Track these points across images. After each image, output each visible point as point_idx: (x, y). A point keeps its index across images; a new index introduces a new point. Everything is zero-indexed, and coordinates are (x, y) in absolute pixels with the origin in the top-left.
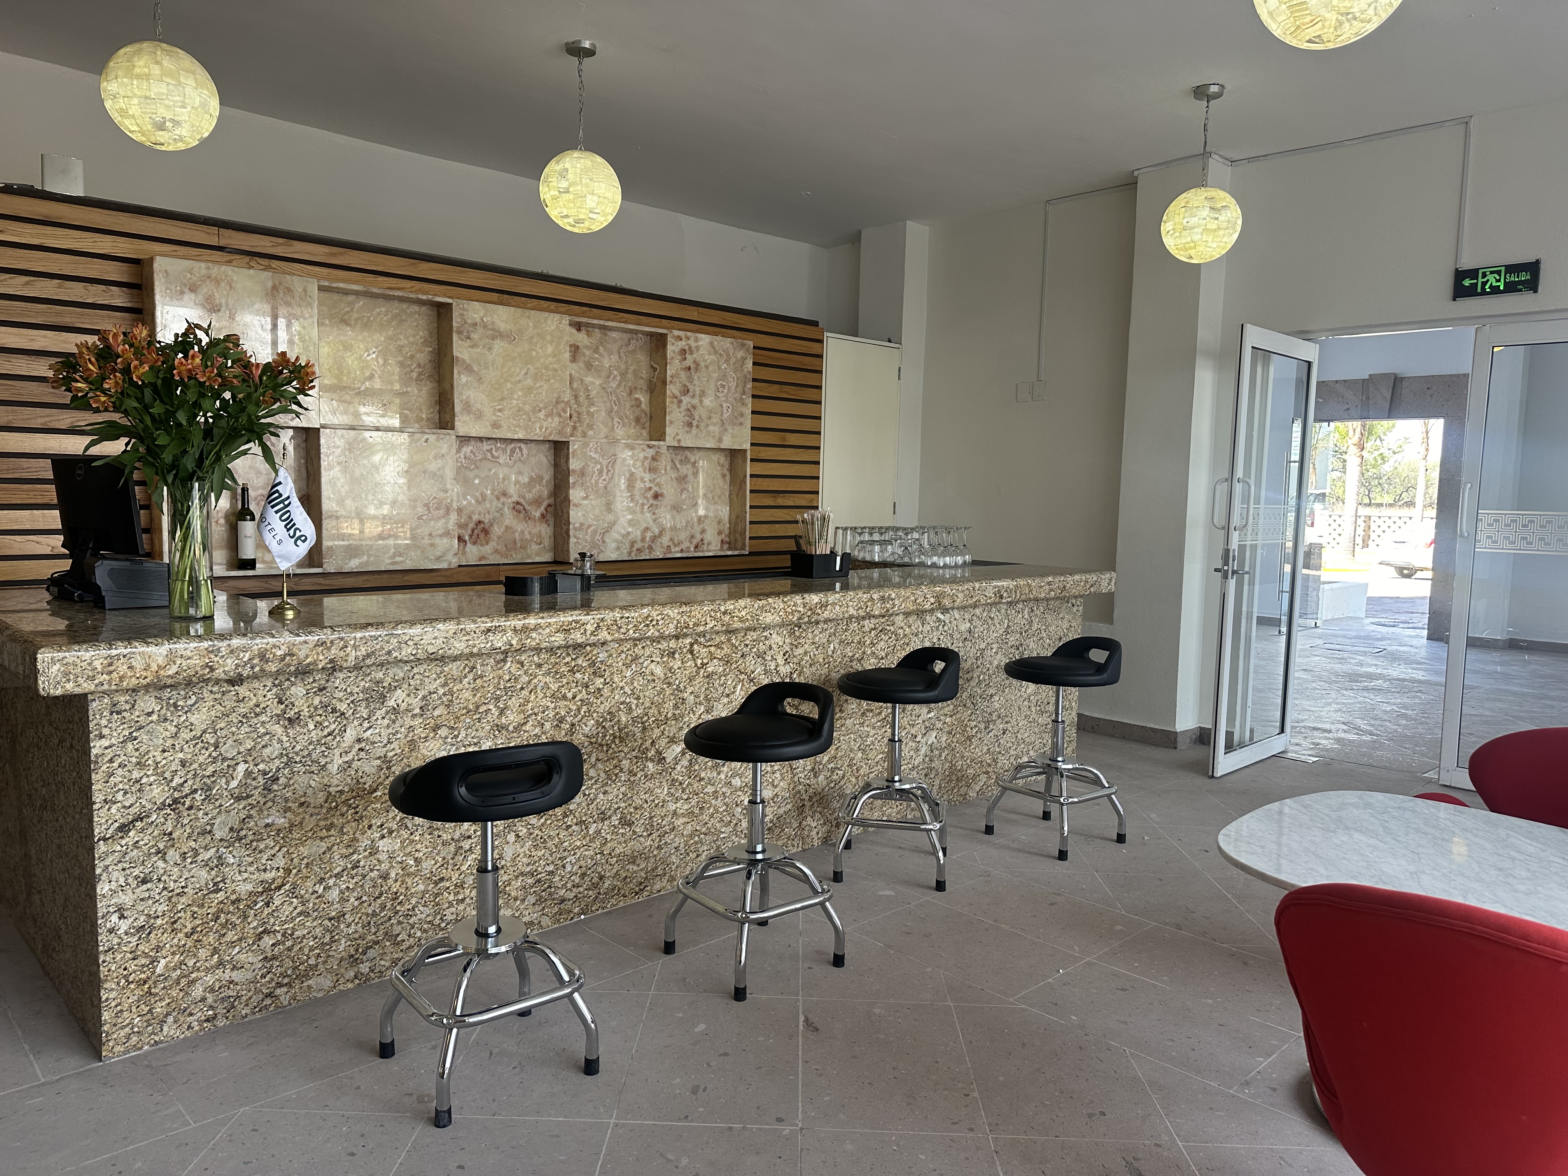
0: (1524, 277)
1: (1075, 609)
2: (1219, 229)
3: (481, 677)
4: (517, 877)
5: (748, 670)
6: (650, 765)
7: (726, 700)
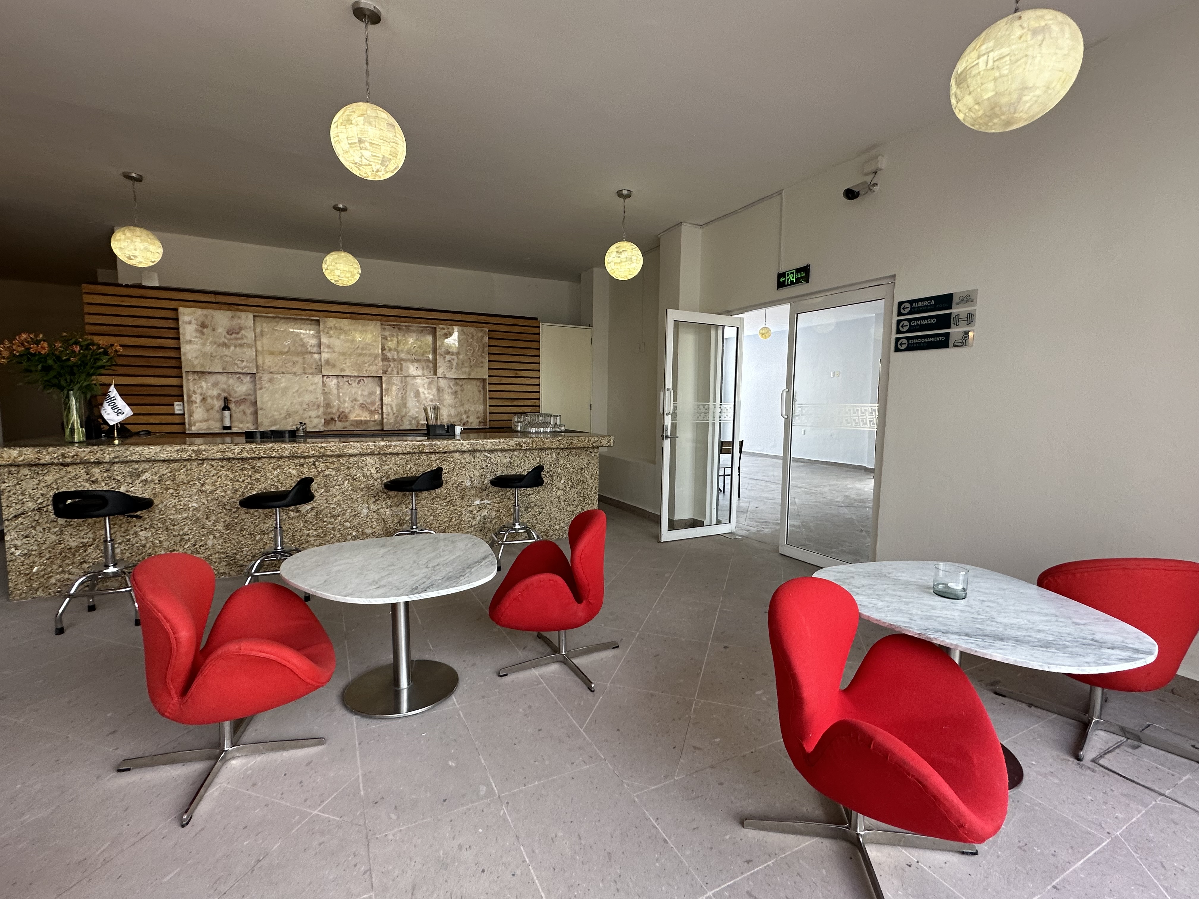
0: (803, 274)
1: (593, 455)
2: (621, 262)
3: (190, 470)
4: (215, 554)
5: (352, 475)
6: (292, 513)
7: (338, 487)
